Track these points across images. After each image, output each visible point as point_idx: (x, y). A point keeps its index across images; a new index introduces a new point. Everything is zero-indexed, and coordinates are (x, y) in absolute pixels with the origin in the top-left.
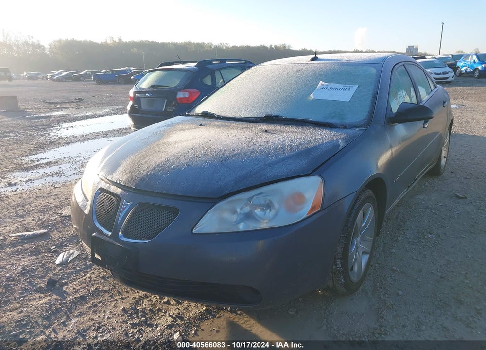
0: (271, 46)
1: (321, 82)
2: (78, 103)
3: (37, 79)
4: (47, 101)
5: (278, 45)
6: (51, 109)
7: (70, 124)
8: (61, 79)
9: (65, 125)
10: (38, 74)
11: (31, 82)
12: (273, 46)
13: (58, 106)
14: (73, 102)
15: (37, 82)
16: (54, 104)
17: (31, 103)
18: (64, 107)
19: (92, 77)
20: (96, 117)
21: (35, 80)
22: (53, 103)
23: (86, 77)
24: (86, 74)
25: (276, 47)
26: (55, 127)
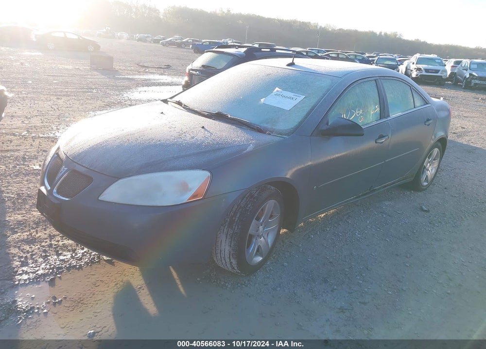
0: (381, 33)
1: (277, 89)
2: (165, 70)
3: (145, 41)
4: (141, 64)
5: (389, 33)
6: (140, 72)
7: (145, 88)
8: (165, 44)
9: (140, 89)
10: (148, 37)
11: (140, 43)
12: (383, 34)
13: (147, 70)
14: (161, 68)
15: (145, 44)
16: (144, 68)
17: (127, 64)
18: (152, 71)
19: (191, 46)
20: (171, 85)
21: (143, 42)
22: (144, 66)
23: (186, 44)
24: (187, 41)
25: (386, 34)
26: (132, 89)
